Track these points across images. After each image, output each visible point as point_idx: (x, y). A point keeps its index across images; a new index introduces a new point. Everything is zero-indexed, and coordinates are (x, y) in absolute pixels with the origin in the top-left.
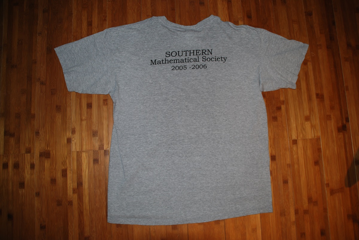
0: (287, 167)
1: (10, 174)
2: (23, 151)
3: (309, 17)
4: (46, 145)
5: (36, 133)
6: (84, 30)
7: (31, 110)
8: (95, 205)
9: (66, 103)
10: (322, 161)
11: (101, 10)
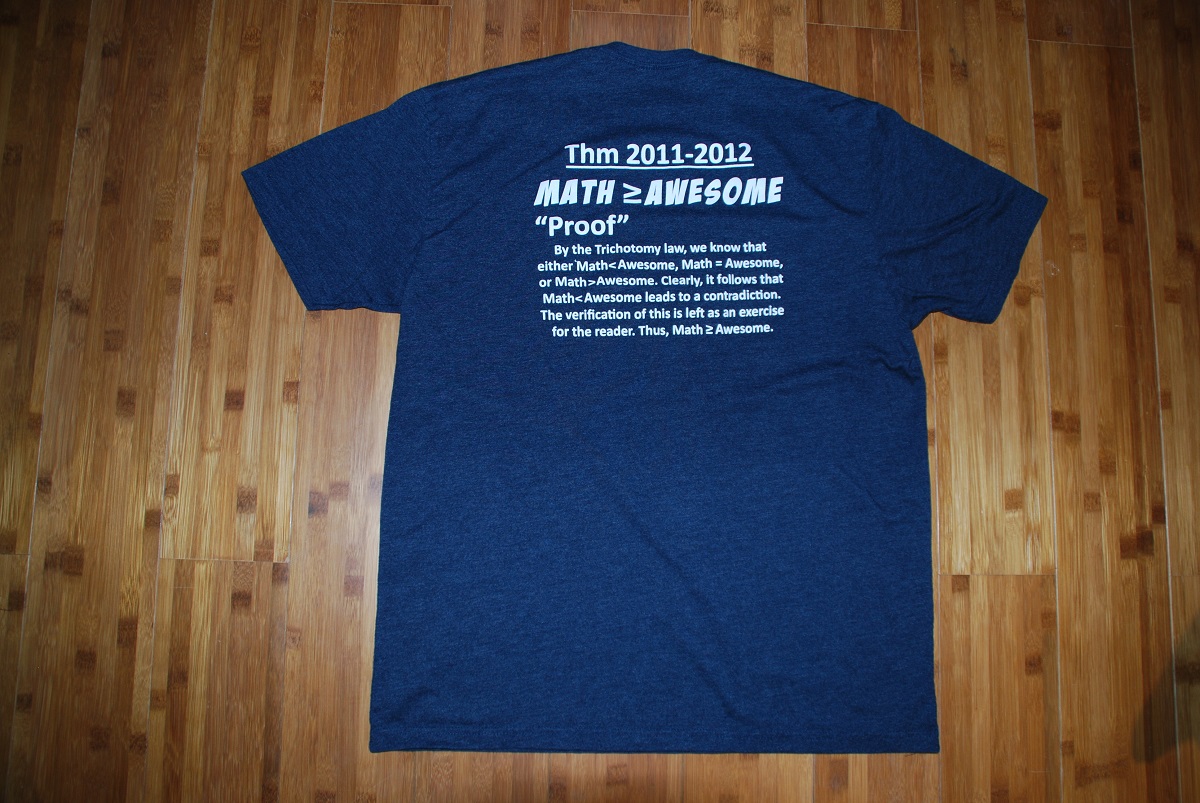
3: (1048, 132)
4: (73, 528)
5: (42, 483)
6: (238, 130)
7: (28, 398)
8: (226, 755)
9: (153, 385)
10: (1056, 658)
11: (307, 61)
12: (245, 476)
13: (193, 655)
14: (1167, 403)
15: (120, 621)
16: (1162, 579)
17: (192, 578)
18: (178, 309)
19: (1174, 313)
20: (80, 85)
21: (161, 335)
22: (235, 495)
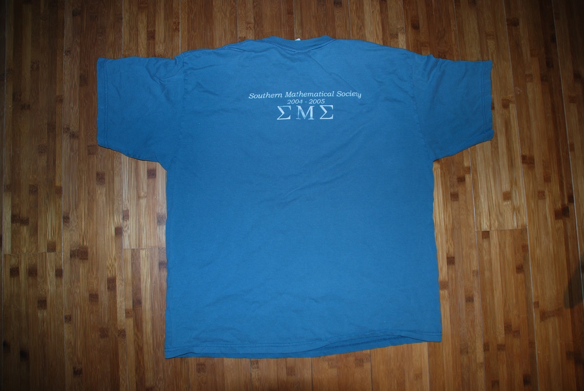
0: (473, 275)
1: (23, 285)
3: (513, 28)
4: (81, 238)
5: (65, 219)
6: (141, 47)
7: (54, 180)
9: (113, 169)
10: (529, 265)
11: (170, 12)
12: (160, 208)
13: (143, 292)
14: (572, 149)
15: (108, 279)
16: (573, 228)
17: (139, 257)
19: (573, 107)
20: (63, 30)
22: (156, 217)
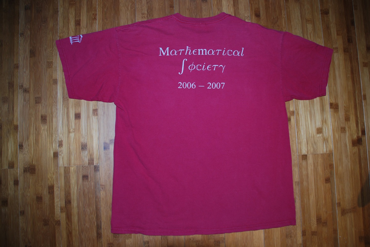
0: (296, 185)
2: (6, 167)
3: (325, 16)
4: (31, 159)
5: (20, 146)
6: (71, 31)
7: (13, 120)
8: (85, 225)
9: (52, 113)
10: (334, 178)
11: (91, 7)
12: (83, 139)
13: (72, 196)
14: (365, 98)
15: (49, 186)
16: (365, 152)
17: (70, 172)
18: (57, 89)
19: (366, 70)
20: (19, 20)
21: (53, 98)
22: (80, 145)
